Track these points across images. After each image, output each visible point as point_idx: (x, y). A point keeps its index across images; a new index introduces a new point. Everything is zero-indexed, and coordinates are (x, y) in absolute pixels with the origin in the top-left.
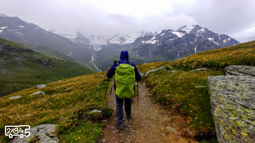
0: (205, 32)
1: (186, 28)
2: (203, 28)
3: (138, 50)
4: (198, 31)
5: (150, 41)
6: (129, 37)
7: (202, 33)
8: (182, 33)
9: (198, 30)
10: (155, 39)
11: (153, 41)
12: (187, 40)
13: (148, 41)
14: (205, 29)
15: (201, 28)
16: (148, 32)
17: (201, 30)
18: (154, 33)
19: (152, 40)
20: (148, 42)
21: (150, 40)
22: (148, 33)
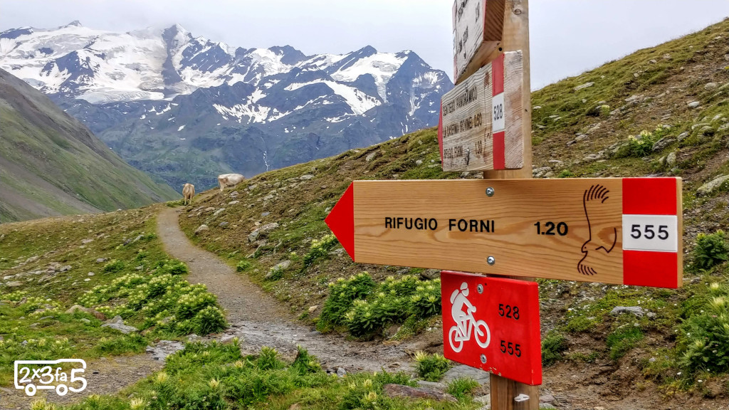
0: (438, 87)
1: (374, 58)
2: (433, 71)
3: (219, 145)
4: (416, 80)
5: (245, 107)
6: (103, 56)
7: (430, 90)
8: (364, 94)
9: (418, 77)
10: (262, 102)
11: (257, 110)
12: (382, 130)
13: (237, 106)
14: (439, 75)
15: (428, 69)
16: (203, 43)
17: (426, 76)
18: (232, 53)
19: (253, 104)
20: (237, 110)
21: (245, 103)
22: (201, 47)
